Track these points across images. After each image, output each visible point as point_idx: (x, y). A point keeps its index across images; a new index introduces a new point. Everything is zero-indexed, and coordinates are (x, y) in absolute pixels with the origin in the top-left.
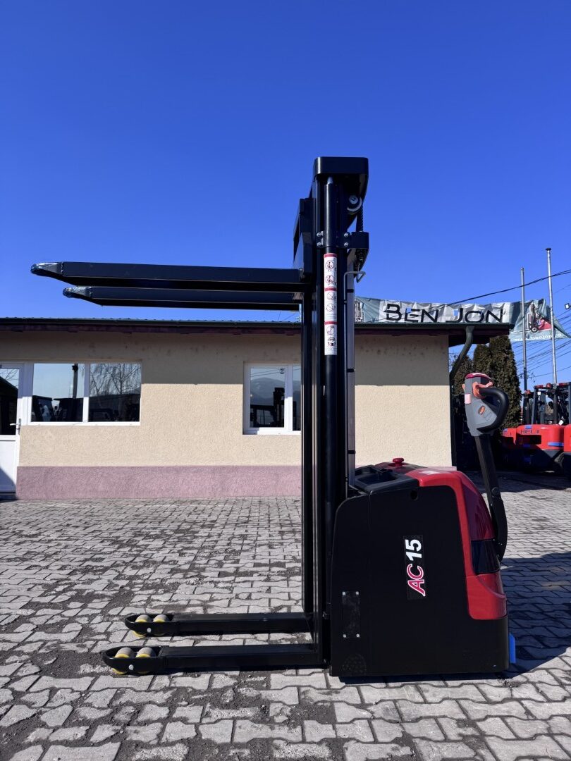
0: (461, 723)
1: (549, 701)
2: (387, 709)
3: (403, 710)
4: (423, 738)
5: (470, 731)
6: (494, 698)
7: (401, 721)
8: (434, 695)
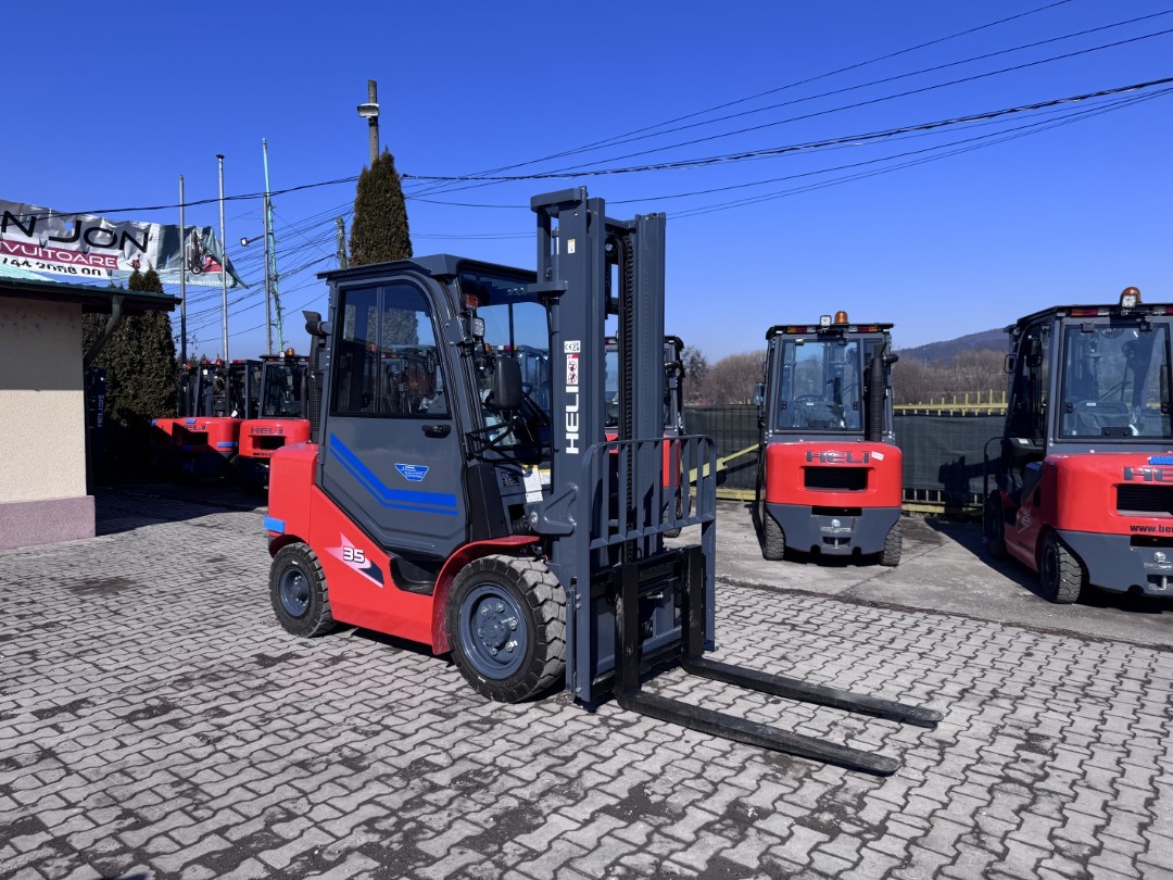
0: (173, 784)
1: (248, 743)
2: (99, 799)
3: (115, 794)
4: (143, 807)
5: (185, 787)
6: (200, 757)
7: (116, 802)
8: (143, 773)
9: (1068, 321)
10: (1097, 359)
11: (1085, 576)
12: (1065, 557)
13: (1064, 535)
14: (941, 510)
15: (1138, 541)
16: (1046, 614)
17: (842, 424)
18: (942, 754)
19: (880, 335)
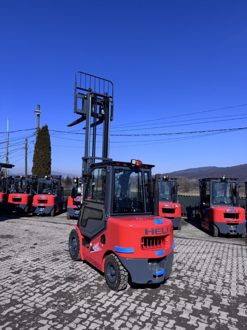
9: (213, 181)
10: (216, 187)
11: (219, 231)
12: (215, 227)
13: (215, 223)
14: (187, 218)
15: (228, 224)
16: (213, 239)
17: (168, 199)
18: (204, 261)
19: (175, 180)
